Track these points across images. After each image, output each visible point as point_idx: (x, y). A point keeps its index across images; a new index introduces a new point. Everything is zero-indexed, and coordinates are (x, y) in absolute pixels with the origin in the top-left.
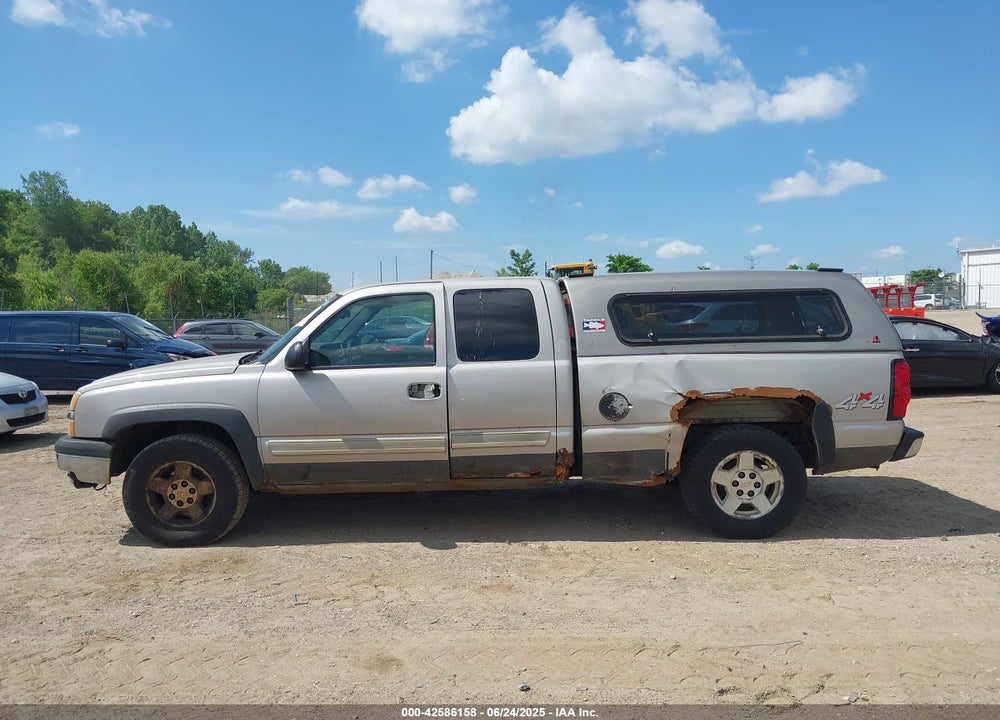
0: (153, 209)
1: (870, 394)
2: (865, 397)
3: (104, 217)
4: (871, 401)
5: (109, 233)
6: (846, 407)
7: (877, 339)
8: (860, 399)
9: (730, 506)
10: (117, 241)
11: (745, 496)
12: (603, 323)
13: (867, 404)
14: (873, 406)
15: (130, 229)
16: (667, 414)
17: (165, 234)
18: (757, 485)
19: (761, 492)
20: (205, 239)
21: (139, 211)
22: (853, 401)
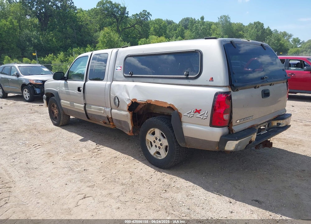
0: (255, 23)
1: (200, 110)
2: (198, 111)
3: (241, 27)
4: (200, 114)
5: (241, 32)
6: (189, 115)
7: (212, 79)
8: (195, 112)
9: (152, 151)
10: (243, 35)
11: (158, 148)
12: (121, 67)
13: (198, 115)
14: (202, 117)
15: (247, 30)
16: (126, 108)
17: (258, 31)
18: (161, 144)
19: (162, 148)
20: (272, 31)
21: (251, 24)
22: (192, 113)
